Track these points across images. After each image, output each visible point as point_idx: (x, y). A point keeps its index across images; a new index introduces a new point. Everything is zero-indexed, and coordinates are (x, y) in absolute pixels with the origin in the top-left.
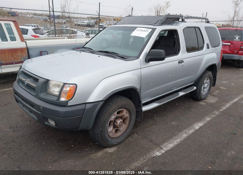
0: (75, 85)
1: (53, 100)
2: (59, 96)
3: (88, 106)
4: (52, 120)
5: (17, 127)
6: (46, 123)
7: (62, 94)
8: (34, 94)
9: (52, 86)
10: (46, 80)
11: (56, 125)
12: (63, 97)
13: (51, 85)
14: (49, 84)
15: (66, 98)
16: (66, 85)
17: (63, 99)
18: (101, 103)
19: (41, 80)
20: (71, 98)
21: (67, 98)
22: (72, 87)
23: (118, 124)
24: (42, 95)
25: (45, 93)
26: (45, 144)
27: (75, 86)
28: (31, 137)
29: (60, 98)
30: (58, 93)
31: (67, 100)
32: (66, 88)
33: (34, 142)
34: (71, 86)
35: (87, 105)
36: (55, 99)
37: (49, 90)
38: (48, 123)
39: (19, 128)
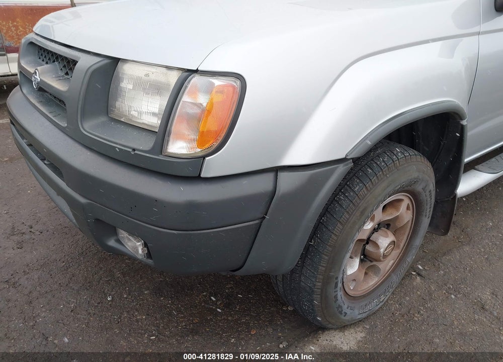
0: (238, 82)
1: (134, 150)
2: (163, 134)
3: (287, 182)
4: (134, 232)
5: (32, 230)
6: (112, 243)
7: (177, 126)
8: (64, 124)
9: (130, 87)
10: (107, 61)
11: (149, 255)
12: (180, 137)
13: (126, 85)
14: (119, 80)
15: (195, 144)
16: (196, 80)
17: (178, 147)
18: (341, 169)
19: (85, 63)
20: (216, 144)
21: (200, 143)
22: (221, 90)
23: (382, 250)
24: (91, 128)
25: (103, 119)
26: (112, 300)
27: (237, 84)
28: (69, 270)
29: (168, 141)
30: (155, 122)
31: (197, 151)
32: (194, 93)
33: (78, 291)
34: (217, 82)
35: (282, 175)
36: (143, 144)
37: (118, 104)
38: (119, 241)
39: (38, 233)
